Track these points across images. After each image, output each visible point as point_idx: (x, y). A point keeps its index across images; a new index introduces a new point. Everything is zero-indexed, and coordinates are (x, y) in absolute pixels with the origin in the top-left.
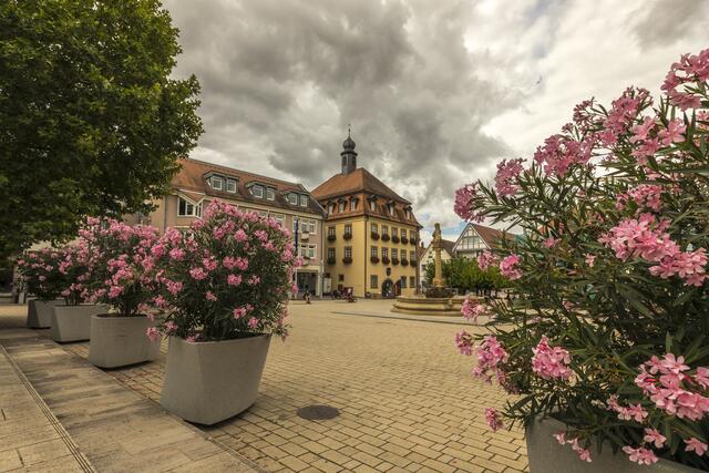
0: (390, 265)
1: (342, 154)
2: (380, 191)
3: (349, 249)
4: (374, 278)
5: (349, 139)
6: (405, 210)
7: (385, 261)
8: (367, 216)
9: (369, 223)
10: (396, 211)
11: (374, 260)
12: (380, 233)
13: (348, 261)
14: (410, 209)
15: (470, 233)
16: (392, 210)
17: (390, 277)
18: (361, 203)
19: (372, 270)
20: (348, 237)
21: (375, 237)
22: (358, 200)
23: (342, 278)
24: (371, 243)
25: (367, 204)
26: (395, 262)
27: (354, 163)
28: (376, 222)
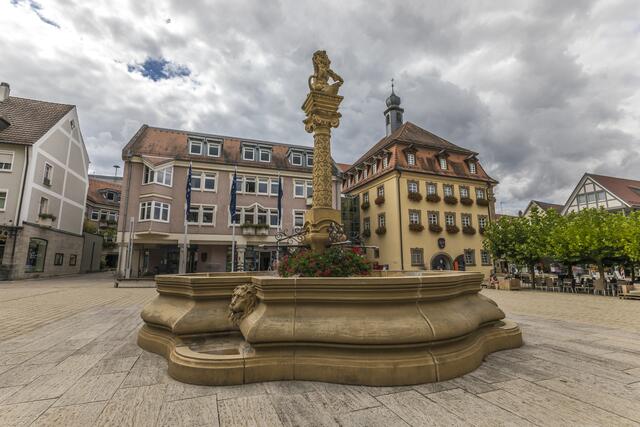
0: (444, 234)
1: (385, 113)
2: (424, 140)
3: (382, 216)
4: (417, 253)
5: (393, 95)
6: (466, 161)
7: (435, 229)
8: (399, 170)
9: (404, 181)
10: (450, 164)
11: (416, 228)
13: (382, 232)
14: (475, 160)
15: (590, 188)
16: (443, 163)
17: (446, 250)
18: (394, 156)
19: (411, 241)
20: (380, 201)
21: (414, 197)
22: (390, 154)
24: (407, 205)
25: (401, 158)
26: (452, 230)
27: (399, 119)
28: (416, 178)
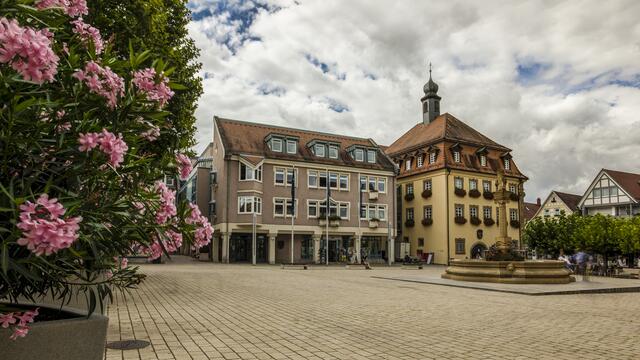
0: (482, 226)
1: (422, 100)
2: (469, 138)
3: (428, 209)
4: (460, 242)
5: (431, 82)
6: (502, 158)
7: (475, 221)
8: (448, 168)
9: (451, 178)
10: (488, 160)
11: (460, 221)
12: (467, 189)
13: (428, 222)
14: (509, 157)
15: (605, 183)
16: (483, 159)
17: (482, 241)
18: (442, 154)
19: (457, 232)
20: (427, 194)
21: (460, 193)
22: (437, 151)
23: (421, 242)
24: (455, 200)
25: (449, 156)
26: (489, 222)
27: (437, 109)
28: (461, 175)
